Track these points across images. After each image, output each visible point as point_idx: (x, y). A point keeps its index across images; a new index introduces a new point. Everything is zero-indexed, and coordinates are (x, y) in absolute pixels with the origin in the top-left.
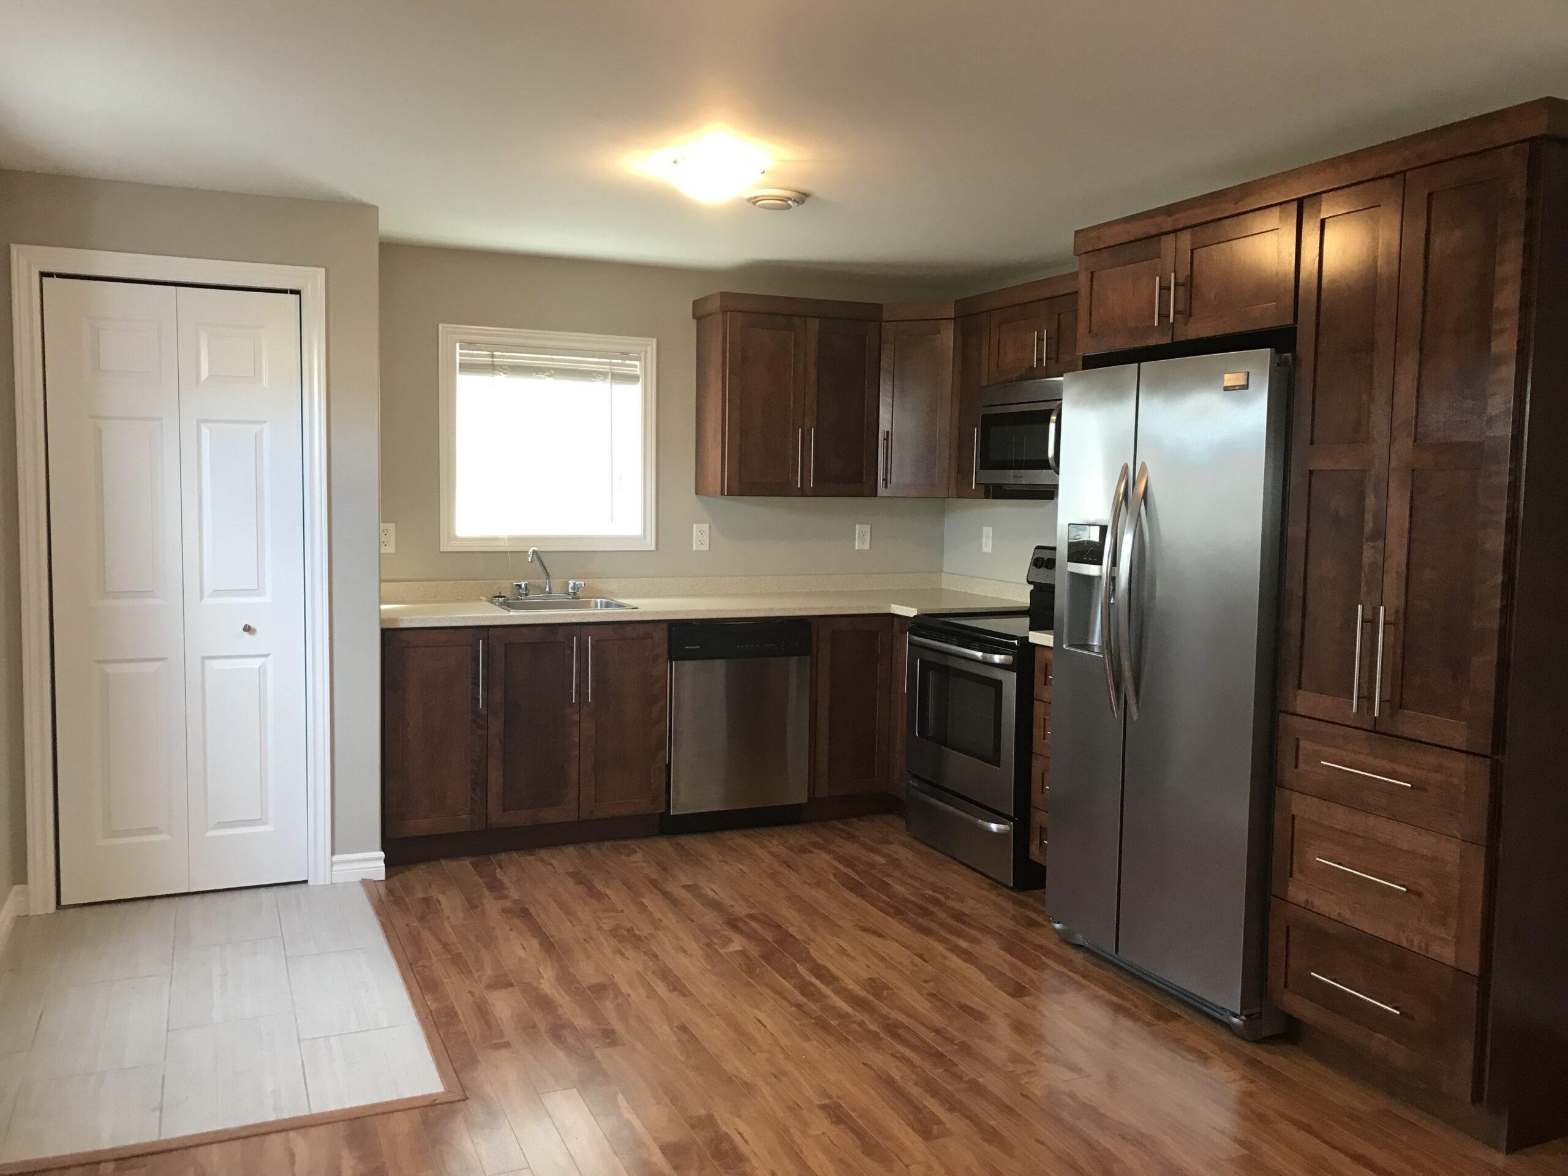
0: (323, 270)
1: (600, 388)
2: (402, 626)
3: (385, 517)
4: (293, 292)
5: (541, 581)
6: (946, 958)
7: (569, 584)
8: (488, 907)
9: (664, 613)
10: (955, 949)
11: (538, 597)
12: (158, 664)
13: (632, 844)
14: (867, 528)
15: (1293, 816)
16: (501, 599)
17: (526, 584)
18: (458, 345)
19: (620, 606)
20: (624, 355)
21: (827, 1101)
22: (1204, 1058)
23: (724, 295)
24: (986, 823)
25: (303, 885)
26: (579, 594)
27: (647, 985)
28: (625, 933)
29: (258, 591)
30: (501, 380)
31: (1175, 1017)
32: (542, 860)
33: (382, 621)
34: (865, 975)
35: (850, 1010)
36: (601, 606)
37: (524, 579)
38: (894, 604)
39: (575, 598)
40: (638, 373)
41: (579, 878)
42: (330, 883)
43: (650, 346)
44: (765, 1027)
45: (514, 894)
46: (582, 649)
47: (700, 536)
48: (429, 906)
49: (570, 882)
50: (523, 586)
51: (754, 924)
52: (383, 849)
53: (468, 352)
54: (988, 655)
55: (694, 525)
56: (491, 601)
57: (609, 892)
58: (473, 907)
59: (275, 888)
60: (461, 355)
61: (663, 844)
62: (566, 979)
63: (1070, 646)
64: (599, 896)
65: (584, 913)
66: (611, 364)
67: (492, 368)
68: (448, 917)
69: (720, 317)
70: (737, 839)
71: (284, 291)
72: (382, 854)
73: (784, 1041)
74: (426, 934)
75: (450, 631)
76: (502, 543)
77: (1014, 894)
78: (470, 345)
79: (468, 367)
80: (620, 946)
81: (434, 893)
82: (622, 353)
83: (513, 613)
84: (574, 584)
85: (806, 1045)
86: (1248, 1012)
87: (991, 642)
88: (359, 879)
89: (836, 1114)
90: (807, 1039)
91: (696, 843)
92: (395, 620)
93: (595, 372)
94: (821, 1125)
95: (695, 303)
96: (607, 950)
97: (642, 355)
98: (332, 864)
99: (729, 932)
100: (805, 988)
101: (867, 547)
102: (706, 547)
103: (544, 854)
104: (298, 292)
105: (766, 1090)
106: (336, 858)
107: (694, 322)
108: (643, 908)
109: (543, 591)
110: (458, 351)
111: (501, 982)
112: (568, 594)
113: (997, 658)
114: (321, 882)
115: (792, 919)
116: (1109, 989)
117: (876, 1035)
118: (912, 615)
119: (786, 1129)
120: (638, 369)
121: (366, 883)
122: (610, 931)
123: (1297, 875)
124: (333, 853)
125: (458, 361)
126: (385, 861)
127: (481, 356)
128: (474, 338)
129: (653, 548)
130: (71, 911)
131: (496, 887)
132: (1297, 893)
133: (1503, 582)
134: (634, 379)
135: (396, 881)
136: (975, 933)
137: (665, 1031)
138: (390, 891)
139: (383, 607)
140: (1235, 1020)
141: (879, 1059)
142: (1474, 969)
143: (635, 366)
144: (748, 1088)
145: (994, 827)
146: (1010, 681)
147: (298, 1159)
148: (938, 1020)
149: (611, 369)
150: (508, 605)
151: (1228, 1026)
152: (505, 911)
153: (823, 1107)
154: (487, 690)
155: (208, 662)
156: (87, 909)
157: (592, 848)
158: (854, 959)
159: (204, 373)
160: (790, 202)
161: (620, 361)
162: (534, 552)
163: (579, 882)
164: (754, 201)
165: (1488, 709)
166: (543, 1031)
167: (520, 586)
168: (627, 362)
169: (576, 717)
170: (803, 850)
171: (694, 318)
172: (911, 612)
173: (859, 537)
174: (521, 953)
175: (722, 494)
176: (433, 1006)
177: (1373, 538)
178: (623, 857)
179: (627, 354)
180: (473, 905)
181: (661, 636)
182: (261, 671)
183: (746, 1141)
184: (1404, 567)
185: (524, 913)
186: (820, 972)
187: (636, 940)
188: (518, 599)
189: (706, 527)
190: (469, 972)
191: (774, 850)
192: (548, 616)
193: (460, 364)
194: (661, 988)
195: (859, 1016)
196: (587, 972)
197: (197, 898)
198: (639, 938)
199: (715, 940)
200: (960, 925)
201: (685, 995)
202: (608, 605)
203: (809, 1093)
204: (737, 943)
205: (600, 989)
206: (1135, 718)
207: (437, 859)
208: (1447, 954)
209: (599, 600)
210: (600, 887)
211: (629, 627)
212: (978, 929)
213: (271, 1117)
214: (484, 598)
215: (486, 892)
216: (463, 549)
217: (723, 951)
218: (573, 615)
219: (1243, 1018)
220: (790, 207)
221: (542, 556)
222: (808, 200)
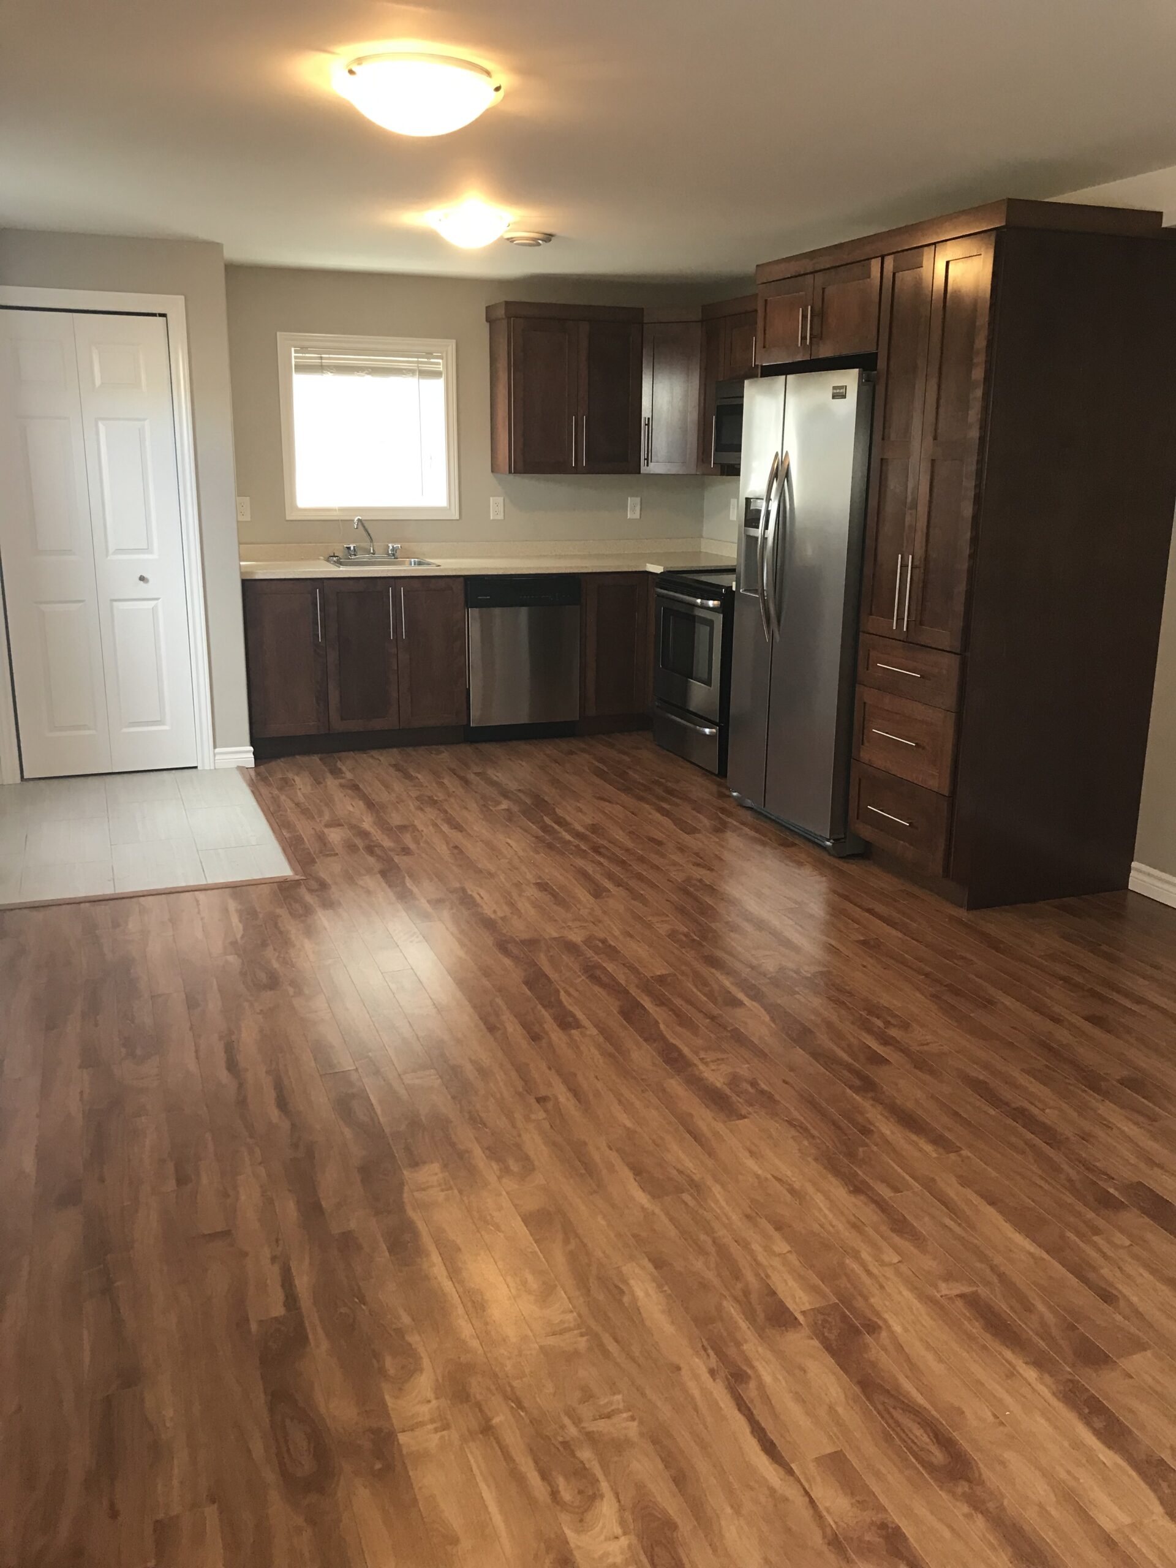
0: (183, 297)
1: (409, 383)
2: (257, 577)
3: (241, 492)
4: (161, 315)
5: (365, 544)
6: (650, 814)
7: (389, 547)
8: (329, 783)
9: (461, 569)
10: (661, 810)
11: (366, 557)
12: (81, 604)
13: (442, 748)
14: (638, 500)
15: (865, 703)
16: (335, 559)
17: (354, 547)
18: (293, 349)
19: (429, 564)
20: (429, 355)
21: (539, 881)
22: (800, 864)
23: (507, 303)
24: (701, 729)
25: (194, 770)
26: (397, 554)
27: (435, 825)
28: (427, 798)
29: (148, 550)
30: (329, 378)
31: (794, 845)
32: (372, 757)
33: (242, 573)
34: (589, 821)
35: (572, 839)
36: (415, 564)
37: (353, 543)
38: (649, 563)
39: (393, 556)
40: (441, 369)
41: (397, 767)
42: (212, 768)
43: (451, 346)
44: (511, 847)
45: (349, 775)
46: (396, 597)
47: (496, 507)
48: (286, 784)
49: (392, 770)
50: (352, 548)
51: (520, 794)
52: (252, 744)
53: (301, 355)
54: (705, 601)
55: (491, 498)
56: (328, 560)
57: (419, 776)
58: (319, 783)
59: (173, 771)
60: (296, 358)
61: (468, 749)
62: (383, 825)
63: (745, 590)
64: (408, 777)
65: (398, 787)
66: (418, 362)
67: (321, 368)
68: (300, 789)
69: (505, 322)
70: (523, 746)
71: (154, 315)
72: (252, 749)
73: (521, 853)
74: (283, 798)
75: (292, 582)
76: (335, 513)
77: (718, 779)
78: (303, 349)
79: (302, 368)
80: (422, 806)
81: (290, 775)
82: (427, 353)
83: (342, 568)
84: (393, 547)
85: (536, 856)
86: (836, 837)
87: (711, 592)
88: (234, 765)
89: (542, 886)
90: (537, 853)
91: (488, 748)
92: (252, 573)
93: (404, 369)
94: (532, 892)
95: (487, 308)
96: (412, 807)
97: (444, 355)
98: (215, 755)
99: (501, 799)
100: (545, 828)
101: (637, 516)
102: (501, 517)
103: (374, 753)
104: (164, 315)
105: (502, 877)
106: (217, 750)
107: (488, 325)
108: (441, 785)
109: (369, 553)
110: (293, 354)
111: (335, 823)
112: (388, 554)
113: (711, 603)
114: (207, 768)
115: (550, 793)
116: (757, 831)
117: (585, 851)
118: (659, 572)
119: (509, 893)
120: (441, 366)
121: (241, 769)
122: (416, 798)
123: (866, 744)
124: (215, 747)
125: (293, 363)
126: (254, 754)
127: (311, 358)
128: (306, 344)
129: (457, 517)
130: (32, 782)
131: (336, 772)
132: (865, 755)
133: (971, 539)
134: (436, 374)
135: (262, 768)
136: (678, 801)
137: (443, 849)
138: (258, 774)
139: (242, 563)
140: (828, 843)
141: (580, 862)
142: (946, 792)
143: (438, 364)
144: (491, 875)
145: (707, 731)
146: (718, 620)
147: (200, 903)
148: (629, 844)
149: (418, 367)
150: (339, 563)
151: (825, 848)
152: (342, 786)
153: (537, 884)
154: (324, 627)
155: (115, 604)
156: (42, 783)
157: (410, 750)
158: (586, 814)
159: (98, 382)
160: (540, 241)
161: (426, 360)
162: (359, 520)
163: (398, 770)
164: (511, 240)
165: (959, 624)
166: (361, 848)
167: (349, 548)
168: (432, 360)
169: (394, 650)
170: (571, 753)
171: (487, 321)
172: (658, 569)
173: (631, 509)
174: (351, 809)
175: (510, 472)
176: (287, 835)
177: (911, 509)
178: (433, 756)
179: (431, 354)
180: (318, 782)
181: (459, 588)
182: (154, 610)
183: (482, 898)
184: (925, 527)
185: (355, 787)
186: (561, 822)
187: (433, 802)
188: (349, 559)
189: (500, 500)
190: (313, 818)
191: (548, 752)
192: (369, 571)
193: (295, 365)
194: (445, 828)
195: (576, 842)
196: (396, 819)
197: (118, 777)
198: (435, 802)
199: (489, 803)
200: (669, 796)
201: (461, 831)
202: (420, 564)
203: (529, 876)
204: (505, 805)
205: (403, 828)
206: (778, 641)
207: (293, 754)
208: (933, 784)
209: (413, 560)
210: (413, 774)
211: (433, 581)
212: (681, 798)
213: (183, 884)
214: (322, 558)
215: (328, 775)
216: (306, 518)
217: (493, 809)
218: (388, 571)
219: (832, 841)
220: (539, 245)
221: (366, 524)
222: (553, 238)
